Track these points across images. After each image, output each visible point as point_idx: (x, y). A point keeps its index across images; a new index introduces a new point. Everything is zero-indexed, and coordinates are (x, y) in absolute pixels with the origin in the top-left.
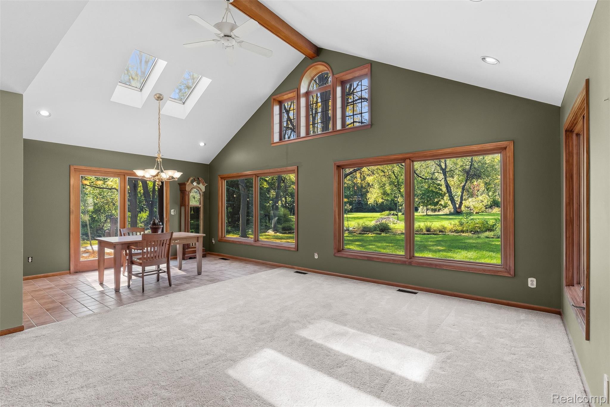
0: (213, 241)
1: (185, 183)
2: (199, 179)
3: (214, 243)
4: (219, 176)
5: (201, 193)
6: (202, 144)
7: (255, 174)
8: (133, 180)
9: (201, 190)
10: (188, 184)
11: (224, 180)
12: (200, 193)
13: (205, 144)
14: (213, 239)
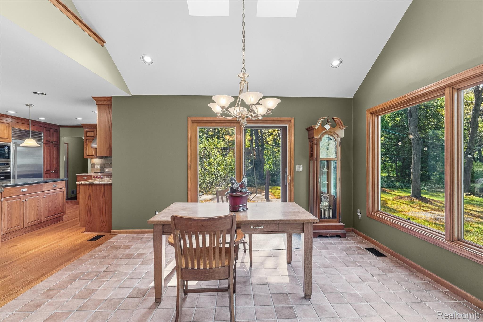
0: (359, 214)
1: (312, 127)
2: (333, 119)
3: (360, 217)
4: (368, 110)
5: (339, 141)
6: (336, 63)
7: (450, 86)
8: (258, 130)
9: (338, 136)
10: (316, 127)
11: (377, 116)
12: (335, 140)
13: (341, 61)
14: (359, 211)
